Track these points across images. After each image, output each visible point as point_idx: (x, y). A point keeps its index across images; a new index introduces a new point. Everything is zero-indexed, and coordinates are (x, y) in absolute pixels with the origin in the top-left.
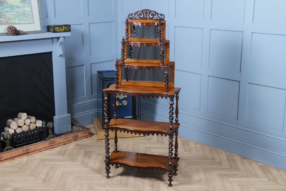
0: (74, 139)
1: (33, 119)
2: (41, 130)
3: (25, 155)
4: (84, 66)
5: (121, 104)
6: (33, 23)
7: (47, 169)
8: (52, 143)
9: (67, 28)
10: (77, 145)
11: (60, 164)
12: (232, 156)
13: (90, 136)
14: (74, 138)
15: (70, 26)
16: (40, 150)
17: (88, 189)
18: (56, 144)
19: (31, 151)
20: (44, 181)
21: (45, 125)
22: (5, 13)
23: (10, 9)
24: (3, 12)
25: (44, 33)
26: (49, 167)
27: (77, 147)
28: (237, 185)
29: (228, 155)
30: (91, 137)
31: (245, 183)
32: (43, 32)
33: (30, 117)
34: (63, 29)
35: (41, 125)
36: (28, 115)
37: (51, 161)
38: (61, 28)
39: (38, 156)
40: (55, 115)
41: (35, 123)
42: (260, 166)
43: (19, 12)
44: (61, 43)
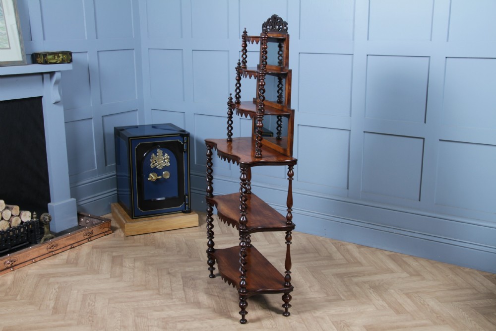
0: (87, 239)
1: (15, 209)
2: (31, 226)
3: (8, 270)
4: (93, 120)
5: (160, 177)
6: (10, 48)
7: (54, 291)
8: (52, 246)
9: (67, 57)
10: (94, 248)
11: (74, 281)
12: (343, 245)
13: (111, 231)
14: (87, 237)
15: (70, 53)
16: (34, 261)
17: (136, 318)
18: (58, 247)
19: (17, 264)
20: (56, 310)
21: (36, 218)
25: (28, 65)
26: (56, 286)
27: (95, 250)
28: (369, 287)
29: (335, 243)
30: (113, 232)
31: (379, 283)
32: (26, 63)
33: (10, 206)
34: (60, 59)
35: (29, 219)
36: (6, 203)
37: (58, 276)
38: (56, 56)
39: (32, 270)
40: (50, 202)
41: (19, 216)
42: (388, 255)
44: (57, 82)
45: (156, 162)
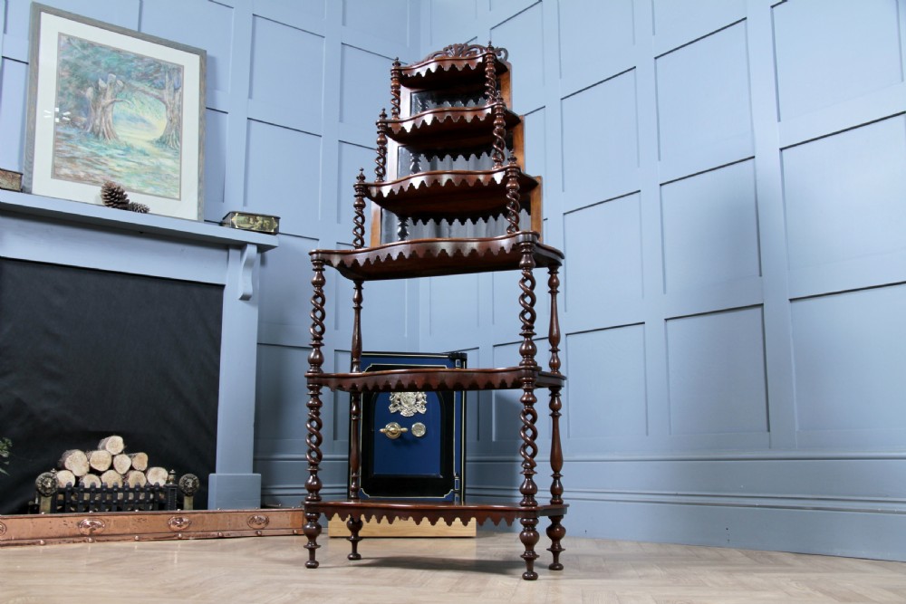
0: (254, 529)
1: (140, 458)
2: (161, 494)
5: (405, 429)
6: (180, 199)
8: (180, 521)
9: (270, 223)
14: (256, 526)
18: (192, 529)
19: (105, 533)
21: (174, 482)
22: (107, 158)
23: (121, 152)
24: (101, 156)
34: (258, 224)
35: (162, 483)
36: (126, 444)
38: (251, 219)
40: (214, 472)
41: (144, 472)
43: (145, 165)
44: (249, 263)
45: (400, 404)
